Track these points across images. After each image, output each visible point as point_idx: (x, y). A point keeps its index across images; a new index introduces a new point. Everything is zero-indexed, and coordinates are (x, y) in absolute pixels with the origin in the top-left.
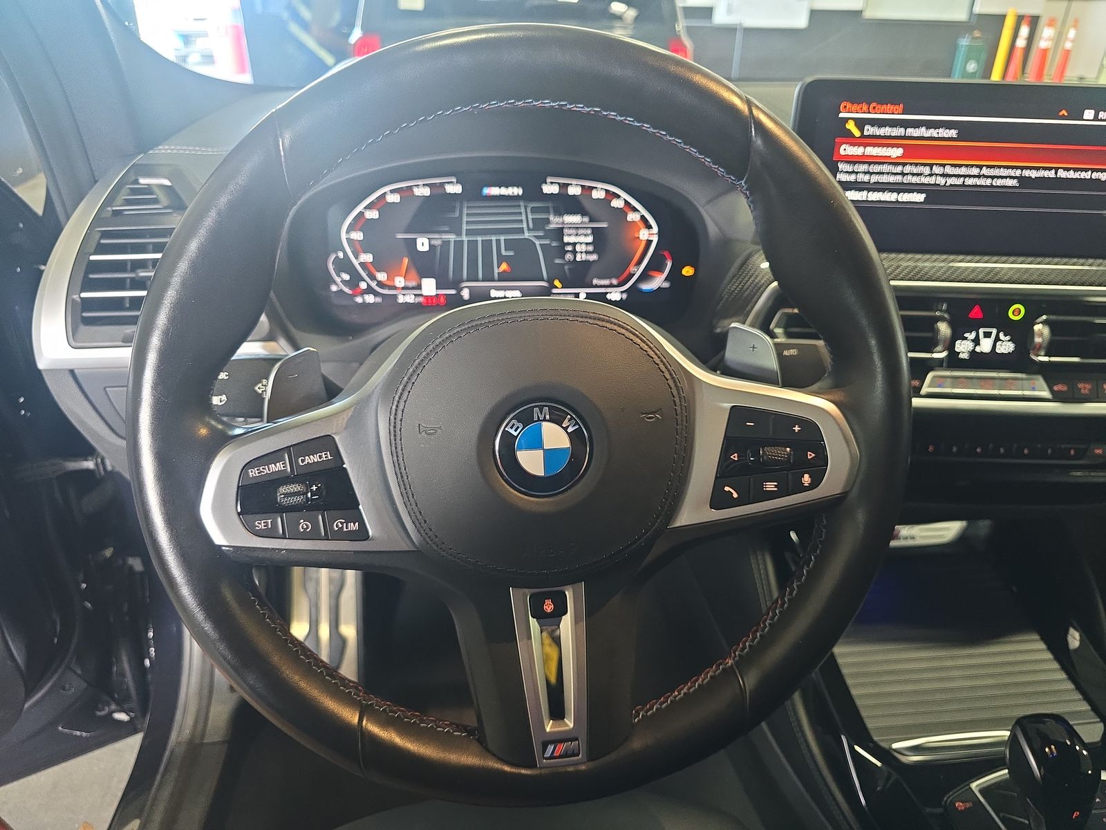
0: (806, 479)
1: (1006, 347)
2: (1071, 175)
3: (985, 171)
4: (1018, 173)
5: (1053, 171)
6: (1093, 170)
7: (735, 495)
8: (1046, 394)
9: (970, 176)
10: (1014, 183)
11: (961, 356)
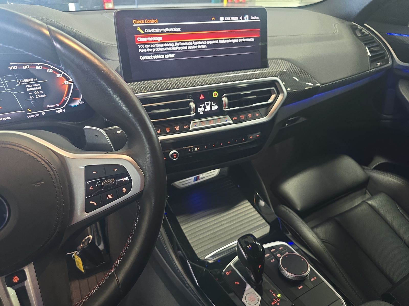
0: (124, 190)
1: (215, 107)
2: (223, 41)
3: (194, 43)
4: (205, 43)
5: (217, 41)
6: (230, 39)
7: (95, 204)
8: (231, 122)
9: (189, 46)
10: (205, 46)
11: (201, 113)
